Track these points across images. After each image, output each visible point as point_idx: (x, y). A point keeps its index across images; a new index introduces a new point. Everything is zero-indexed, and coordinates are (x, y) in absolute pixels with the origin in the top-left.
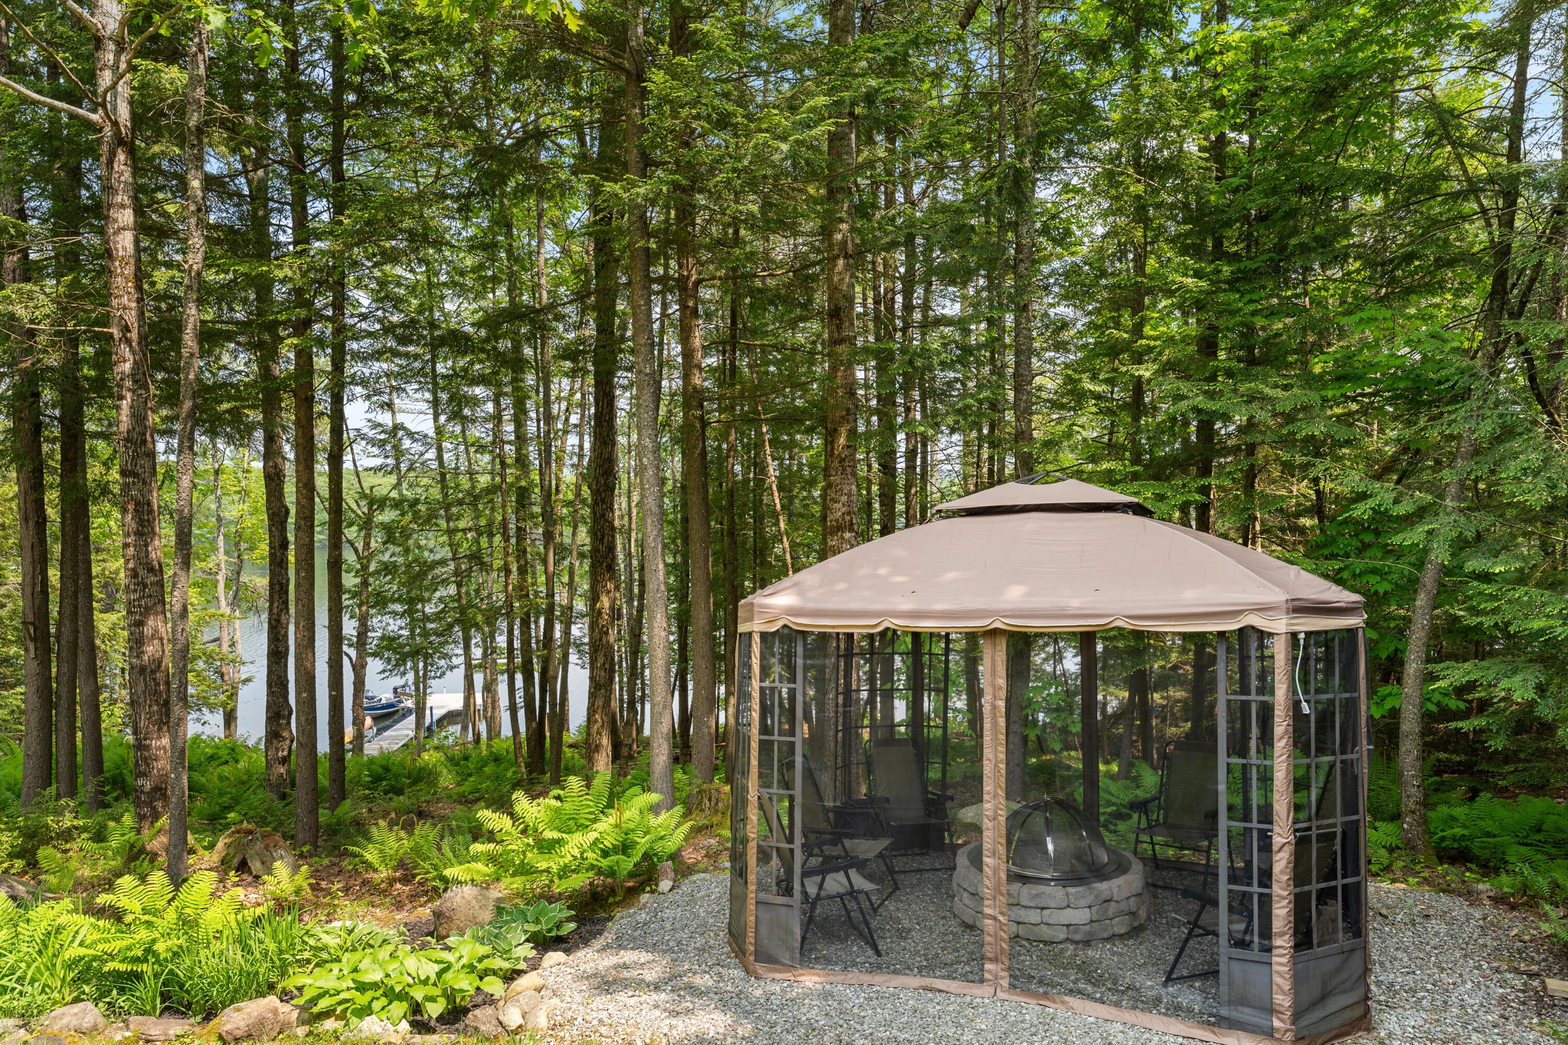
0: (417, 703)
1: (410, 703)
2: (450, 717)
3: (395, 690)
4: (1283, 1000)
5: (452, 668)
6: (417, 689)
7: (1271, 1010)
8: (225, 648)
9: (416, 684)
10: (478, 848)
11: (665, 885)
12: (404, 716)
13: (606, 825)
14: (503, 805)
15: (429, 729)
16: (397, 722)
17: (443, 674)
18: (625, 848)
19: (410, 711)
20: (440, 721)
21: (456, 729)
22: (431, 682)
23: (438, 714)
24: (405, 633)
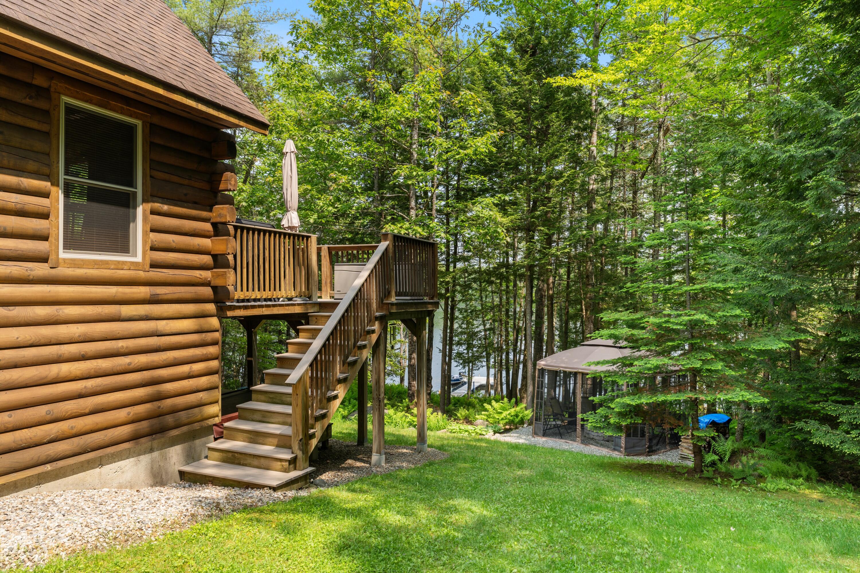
0: (469, 379)
1: (465, 380)
2: (481, 387)
3: (460, 373)
4: (623, 445)
5: (483, 366)
6: (469, 374)
7: (621, 447)
8: (402, 353)
9: (469, 372)
10: (483, 413)
11: (525, 425)
12: (463, 385)
13: (513, 410)
14: (490, 403)
15: (473, 391)
16: (460, 387)
17: (479, 369)
18: (517, 416)
19: (465, 383)
20: (477, 388)
21: (483, 392)
22: (474, 372)
23: (476, 385)
24: (465, 351)
